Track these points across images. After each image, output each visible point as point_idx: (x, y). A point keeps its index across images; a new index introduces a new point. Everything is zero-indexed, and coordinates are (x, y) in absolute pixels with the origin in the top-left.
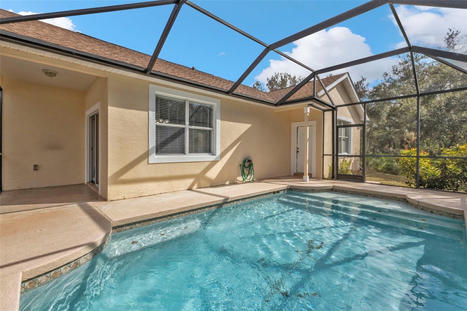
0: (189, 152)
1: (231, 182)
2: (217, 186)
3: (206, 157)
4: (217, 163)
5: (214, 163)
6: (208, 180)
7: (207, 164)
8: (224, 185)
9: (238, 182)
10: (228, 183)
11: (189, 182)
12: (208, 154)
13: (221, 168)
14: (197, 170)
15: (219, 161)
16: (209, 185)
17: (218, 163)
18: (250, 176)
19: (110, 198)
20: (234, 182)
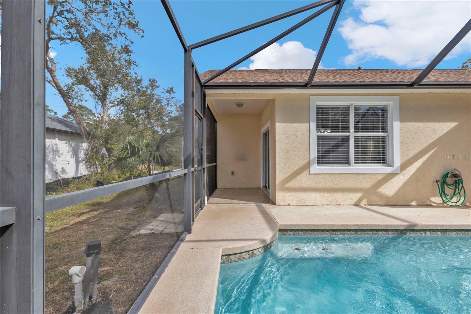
0: (355, 162)
1: (420, 203)
2: (395, 205)
4: (396, 176)
5: (391, 176)
6: (382, 196)
7: (380, 177)
8: (408, 205)
9: (433, 204)
10: (414, 203)
11: (355, 197)
12: (381, 165)
14: (367, 184)
15: (399, 174)
16: (384, 203)
18: (456, 199)
19: (277, 202)
20: (426, 203)
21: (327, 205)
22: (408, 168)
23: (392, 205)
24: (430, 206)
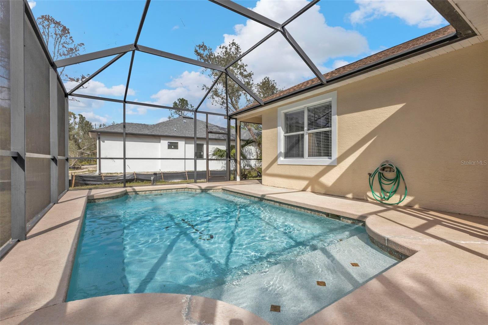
0: (308, 156)
1: (356, 197)
2: (332, 195)
3: (324, 161)
4: (333, 168)
5: (329, 168)
6: (323, 185)
7: (321, 168)
8: (344, 197)
9: (369, 200)
10: (350, 196)
11: (304, 183)
12: (327, 157)
13: (340, 175)
14: (312, 173)
15: (336, 166)
16: (323, 192)
17: (335, 169)
18: (399, 197)
19: (263, 183)
20: (362, 198)
21: (286, 188)
22: (345, 161)
23: (329, 195)
24: (367, 201)
